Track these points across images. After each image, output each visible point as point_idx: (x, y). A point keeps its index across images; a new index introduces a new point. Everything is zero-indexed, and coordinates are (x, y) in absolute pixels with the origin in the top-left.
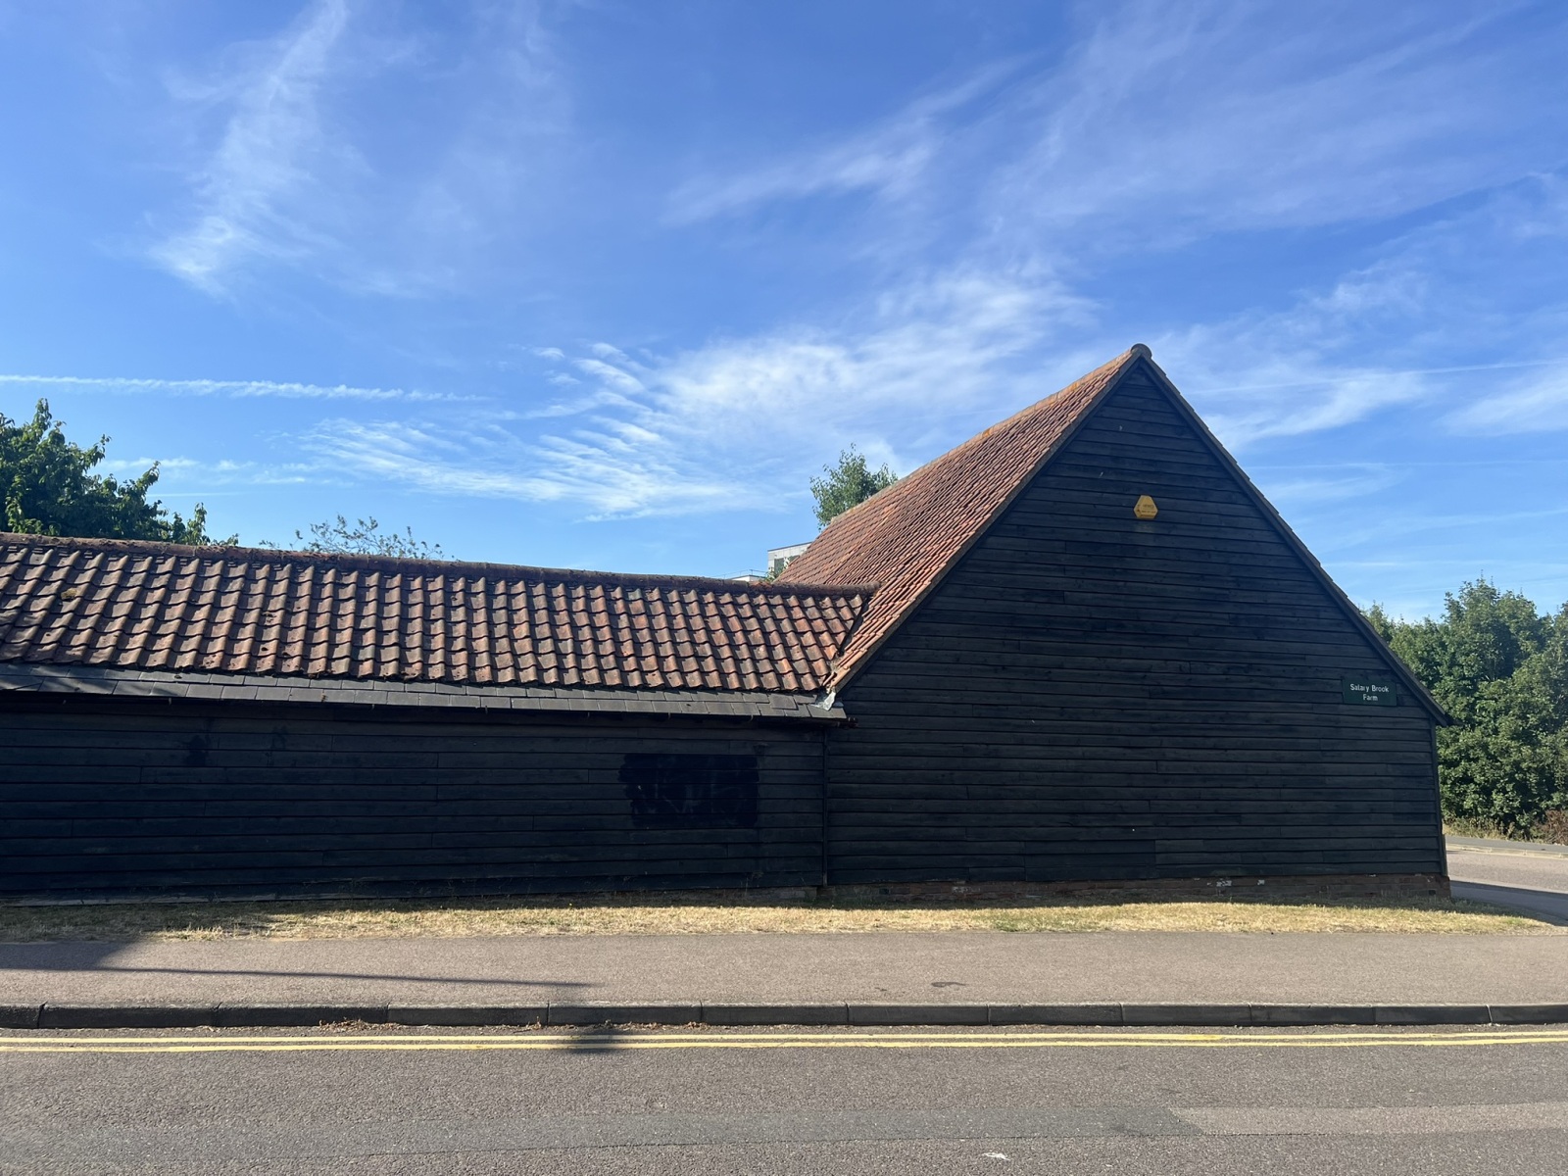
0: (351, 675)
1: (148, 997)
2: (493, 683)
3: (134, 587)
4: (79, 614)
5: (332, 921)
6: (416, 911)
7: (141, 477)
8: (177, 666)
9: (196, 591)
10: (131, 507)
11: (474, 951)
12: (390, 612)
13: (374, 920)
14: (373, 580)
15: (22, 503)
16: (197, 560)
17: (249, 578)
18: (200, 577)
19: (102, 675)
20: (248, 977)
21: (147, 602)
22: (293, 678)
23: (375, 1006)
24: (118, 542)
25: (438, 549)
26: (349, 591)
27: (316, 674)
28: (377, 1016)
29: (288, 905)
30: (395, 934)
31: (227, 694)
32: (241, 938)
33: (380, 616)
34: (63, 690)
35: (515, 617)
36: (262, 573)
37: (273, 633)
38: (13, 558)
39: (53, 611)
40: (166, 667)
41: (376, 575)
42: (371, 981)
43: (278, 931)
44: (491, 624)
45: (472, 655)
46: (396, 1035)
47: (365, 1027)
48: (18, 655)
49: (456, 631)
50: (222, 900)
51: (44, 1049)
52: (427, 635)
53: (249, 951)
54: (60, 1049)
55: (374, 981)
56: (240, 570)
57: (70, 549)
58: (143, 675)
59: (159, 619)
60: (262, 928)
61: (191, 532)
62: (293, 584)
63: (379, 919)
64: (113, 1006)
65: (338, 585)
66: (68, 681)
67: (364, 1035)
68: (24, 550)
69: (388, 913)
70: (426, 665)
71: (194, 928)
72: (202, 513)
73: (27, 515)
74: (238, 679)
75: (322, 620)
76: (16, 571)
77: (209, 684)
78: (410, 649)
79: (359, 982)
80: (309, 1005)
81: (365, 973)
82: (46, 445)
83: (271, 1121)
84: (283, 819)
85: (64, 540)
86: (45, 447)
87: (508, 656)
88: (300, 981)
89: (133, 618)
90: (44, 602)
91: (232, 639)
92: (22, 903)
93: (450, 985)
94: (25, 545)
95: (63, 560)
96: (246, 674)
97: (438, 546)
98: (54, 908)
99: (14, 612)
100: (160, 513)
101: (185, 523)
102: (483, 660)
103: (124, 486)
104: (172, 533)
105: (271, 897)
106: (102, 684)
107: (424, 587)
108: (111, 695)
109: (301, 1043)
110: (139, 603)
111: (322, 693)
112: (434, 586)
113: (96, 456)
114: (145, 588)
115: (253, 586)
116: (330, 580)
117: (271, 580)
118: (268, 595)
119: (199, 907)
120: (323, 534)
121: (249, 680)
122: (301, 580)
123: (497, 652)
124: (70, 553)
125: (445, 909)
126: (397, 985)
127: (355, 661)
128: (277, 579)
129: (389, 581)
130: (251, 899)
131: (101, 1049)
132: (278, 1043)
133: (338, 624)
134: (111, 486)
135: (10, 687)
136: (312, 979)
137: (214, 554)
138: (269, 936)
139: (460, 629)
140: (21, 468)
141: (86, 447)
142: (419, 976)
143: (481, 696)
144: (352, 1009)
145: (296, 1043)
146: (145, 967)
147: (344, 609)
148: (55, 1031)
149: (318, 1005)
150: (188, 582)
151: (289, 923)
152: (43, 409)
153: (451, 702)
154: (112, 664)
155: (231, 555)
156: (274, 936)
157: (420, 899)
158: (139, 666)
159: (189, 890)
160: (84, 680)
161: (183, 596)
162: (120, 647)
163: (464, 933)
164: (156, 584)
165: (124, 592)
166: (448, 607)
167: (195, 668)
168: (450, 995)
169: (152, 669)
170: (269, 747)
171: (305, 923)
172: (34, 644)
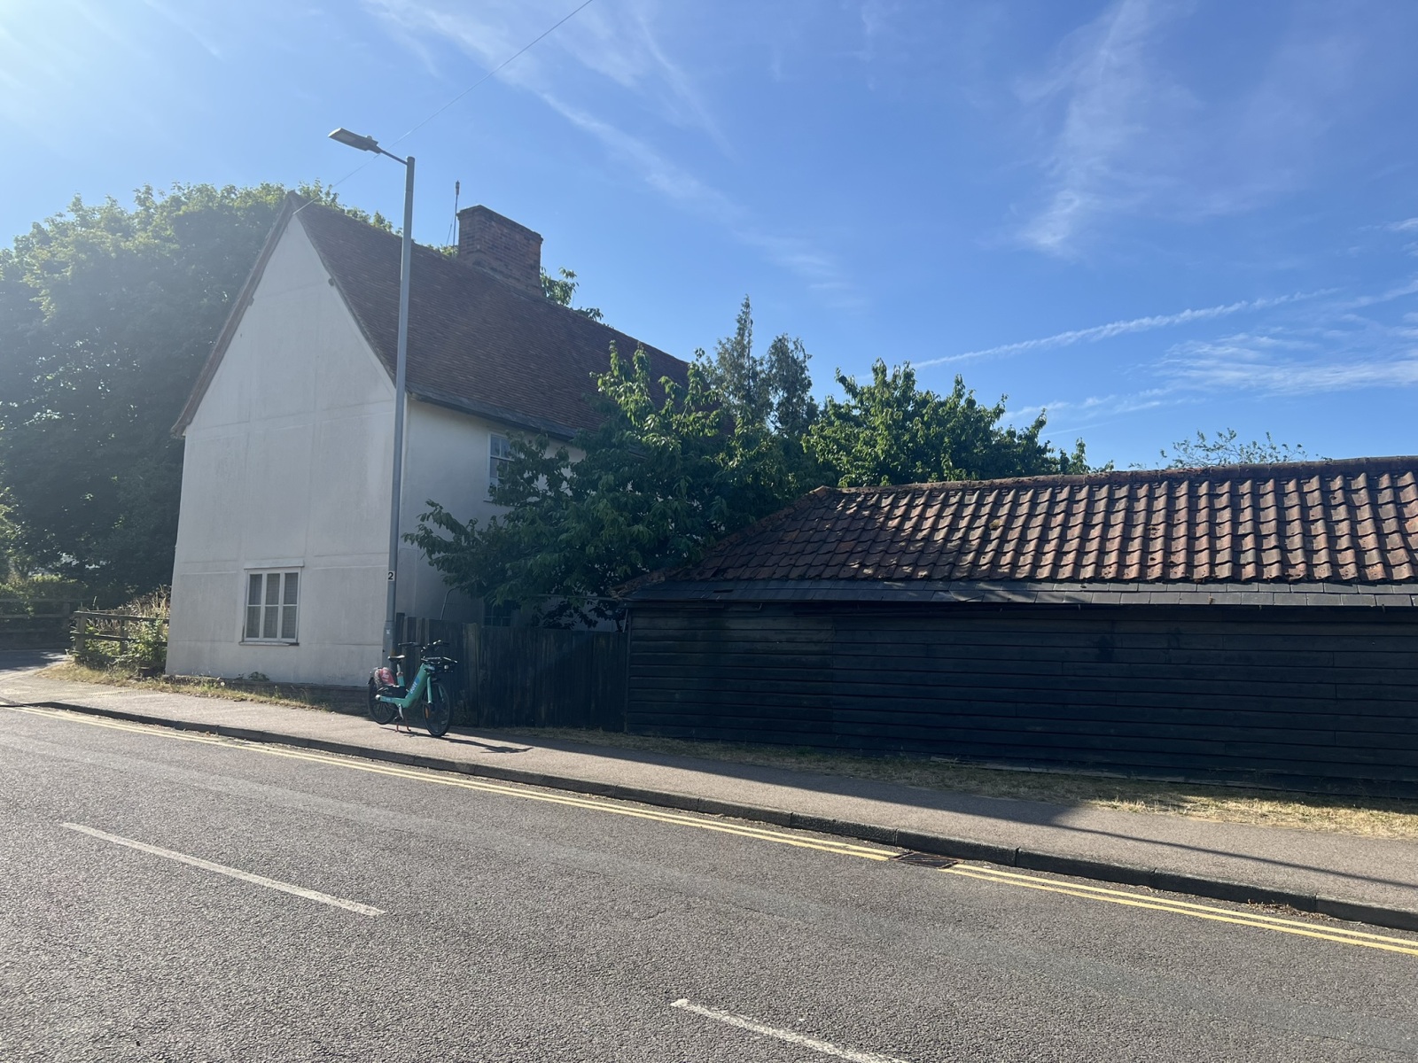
0: (1235, 578)
1: (1095, 855)
2: (1388, 580)
3: (1040, 514)
4: (1003, 540)
5: (1243, 807)
6: (1327, 807)
7: (1034, 424)
8: (1081, 578)
9: (1089, 513)
10: (1028, 449)
11: (1401, 854)
12: (1266, 516)
13: (1283, 811)
14: (1246, 487)
15: (951, 457)
16: (1087, 487)
17: (1132, 498)
18: (1091, 501)
19: (1026, 587)
20: (1175, 849)
21: (1052, 526)
22: (1180, 584)
23: (1302, 894)
24: (1025, 479)
25: (1301, 450)
26: (1224, 500)
27: (1202, 579)
28: (1306, 905)
29: (1198, 788)
30: (1309, 827)
31: (1125, 600)
32: (1161, 813)
33: (1257, 522)
34: (999, 600)
35: (1405, 510)
36: (1143, 492)
37: (1158, 544)
38: (953, 500)
39: (985, 539)
40: (1073, 579)
41: (1248, 483)
42: (1294, 869)
43: (1194, 811)
44: (1377, 520)
45: (1360, 553)
46: (1327, 925)
47: (1294, 913)
48: (965, 574)
49: (1339, 530)
50: (1139, 778)
51: (1023, 884)
52: (1307, 536)
53: (1171, 826)
54: (1034, 886)
55: (1296, 870)
56: (1123, 492)
57: (991, 489)
58: (1056, 586)
59: (1063, 539)
60: (1179, 807)
61: (1075, 464)
62: (1171, 499)
63: (1289, 810)
64: (1069, 857)
65: (1212, 496)
66: (1002, 593)
67: (1294, 920)
68: (960, 494)
69: (1297, 805)
70: (1310, 566)
71: (1121, 800)
72: (1081, 446)
73: (956, 466)
74: (1132, 587)
75: (1202, 529)
76: (956, 510)
77: (1109, 591)
78: (1291, 551)
79: (1281, 868)
80: (1236, 883)
81: (1285, 861)
82: (964, 410)
83: (1220, 982)
84: (1184, 711)
85: (986, 482)
86: (963, 412)
87: (1402, 552)
88: (1223, 859)
89: (1043, 540)
90: (978, 532)
91: (1123, 552)
92: (988, 766)
93: (1380, 886)
94: (960, 490)
95: (987, 498)
96: (1139, 582)
97: (1300, 446)
98: (1011, 773)
99: (958, 542)
100: (1049, 451)
101: (1069, 456)
102: (1373, 557)
103: (1021, 433)
104: (1059, 466)
105: (1180, 779)
106: (1027, 594)
107: (1299, 489)
108: (1034, 603)
109: (1234, 917)
110: (1046, 527)
111: (1210, 597)
112: (1310, 488)
113: (999, 412)
114: (1050, 514)
115: (1136, 504)
116: (1205, 492)
117: (1151, 498)
118: (1150, 511)
119: (1121, 782)
120: (1185, 450)
121: (1142, 587)
122: (1178, 494)
123: (1389, 548)
124: (991, 492)
125: (1358, 807)
126: (1322, 877)
127: (1237, 566)
128: (1156, 496)
129: (1262, 487)
130: (1163, 779)
131: (1065, 891)
132: (1212, 913)
133: (1217, 531)
134: (1011, 434)
135: (963, 599)
136: (1234, 860)
137: (1100, 479)
138: (1186, 815)
139: (1344, 528)
140: (948, 431)
141: (990, 408)
142: (1344, 872)
143: (1375, 594)
144: (1280, 893)
145: (1229, 916)
146: (1088, 828)
147: (1221, 518)
148: (1028, 871)
149: (1245, 884)
150: (1082, 505)
151: (1203, 805)
152: (958, 382)
153: (1342, 601)
154: (1031, 578)
155: (1114, 480)
156: (1191, 815)
157: (1328, 795)
158: (1052, 579)
159: (1111, 766)
160: (1014, 592)
161: (1079, 519)
162: (1036, 565)
163: (1385, 835)
164: (1057, 510)
165: (1034, 519)
166: (1327, 507)
167: (1097, 578)
168: (1383, 896)
169: (1062, 581)
170: (1166, 646)
171: (1217, 806)
172: (975, 565)
